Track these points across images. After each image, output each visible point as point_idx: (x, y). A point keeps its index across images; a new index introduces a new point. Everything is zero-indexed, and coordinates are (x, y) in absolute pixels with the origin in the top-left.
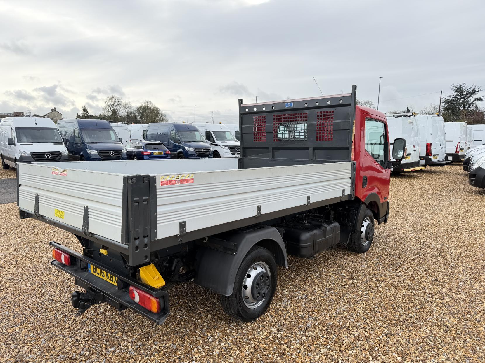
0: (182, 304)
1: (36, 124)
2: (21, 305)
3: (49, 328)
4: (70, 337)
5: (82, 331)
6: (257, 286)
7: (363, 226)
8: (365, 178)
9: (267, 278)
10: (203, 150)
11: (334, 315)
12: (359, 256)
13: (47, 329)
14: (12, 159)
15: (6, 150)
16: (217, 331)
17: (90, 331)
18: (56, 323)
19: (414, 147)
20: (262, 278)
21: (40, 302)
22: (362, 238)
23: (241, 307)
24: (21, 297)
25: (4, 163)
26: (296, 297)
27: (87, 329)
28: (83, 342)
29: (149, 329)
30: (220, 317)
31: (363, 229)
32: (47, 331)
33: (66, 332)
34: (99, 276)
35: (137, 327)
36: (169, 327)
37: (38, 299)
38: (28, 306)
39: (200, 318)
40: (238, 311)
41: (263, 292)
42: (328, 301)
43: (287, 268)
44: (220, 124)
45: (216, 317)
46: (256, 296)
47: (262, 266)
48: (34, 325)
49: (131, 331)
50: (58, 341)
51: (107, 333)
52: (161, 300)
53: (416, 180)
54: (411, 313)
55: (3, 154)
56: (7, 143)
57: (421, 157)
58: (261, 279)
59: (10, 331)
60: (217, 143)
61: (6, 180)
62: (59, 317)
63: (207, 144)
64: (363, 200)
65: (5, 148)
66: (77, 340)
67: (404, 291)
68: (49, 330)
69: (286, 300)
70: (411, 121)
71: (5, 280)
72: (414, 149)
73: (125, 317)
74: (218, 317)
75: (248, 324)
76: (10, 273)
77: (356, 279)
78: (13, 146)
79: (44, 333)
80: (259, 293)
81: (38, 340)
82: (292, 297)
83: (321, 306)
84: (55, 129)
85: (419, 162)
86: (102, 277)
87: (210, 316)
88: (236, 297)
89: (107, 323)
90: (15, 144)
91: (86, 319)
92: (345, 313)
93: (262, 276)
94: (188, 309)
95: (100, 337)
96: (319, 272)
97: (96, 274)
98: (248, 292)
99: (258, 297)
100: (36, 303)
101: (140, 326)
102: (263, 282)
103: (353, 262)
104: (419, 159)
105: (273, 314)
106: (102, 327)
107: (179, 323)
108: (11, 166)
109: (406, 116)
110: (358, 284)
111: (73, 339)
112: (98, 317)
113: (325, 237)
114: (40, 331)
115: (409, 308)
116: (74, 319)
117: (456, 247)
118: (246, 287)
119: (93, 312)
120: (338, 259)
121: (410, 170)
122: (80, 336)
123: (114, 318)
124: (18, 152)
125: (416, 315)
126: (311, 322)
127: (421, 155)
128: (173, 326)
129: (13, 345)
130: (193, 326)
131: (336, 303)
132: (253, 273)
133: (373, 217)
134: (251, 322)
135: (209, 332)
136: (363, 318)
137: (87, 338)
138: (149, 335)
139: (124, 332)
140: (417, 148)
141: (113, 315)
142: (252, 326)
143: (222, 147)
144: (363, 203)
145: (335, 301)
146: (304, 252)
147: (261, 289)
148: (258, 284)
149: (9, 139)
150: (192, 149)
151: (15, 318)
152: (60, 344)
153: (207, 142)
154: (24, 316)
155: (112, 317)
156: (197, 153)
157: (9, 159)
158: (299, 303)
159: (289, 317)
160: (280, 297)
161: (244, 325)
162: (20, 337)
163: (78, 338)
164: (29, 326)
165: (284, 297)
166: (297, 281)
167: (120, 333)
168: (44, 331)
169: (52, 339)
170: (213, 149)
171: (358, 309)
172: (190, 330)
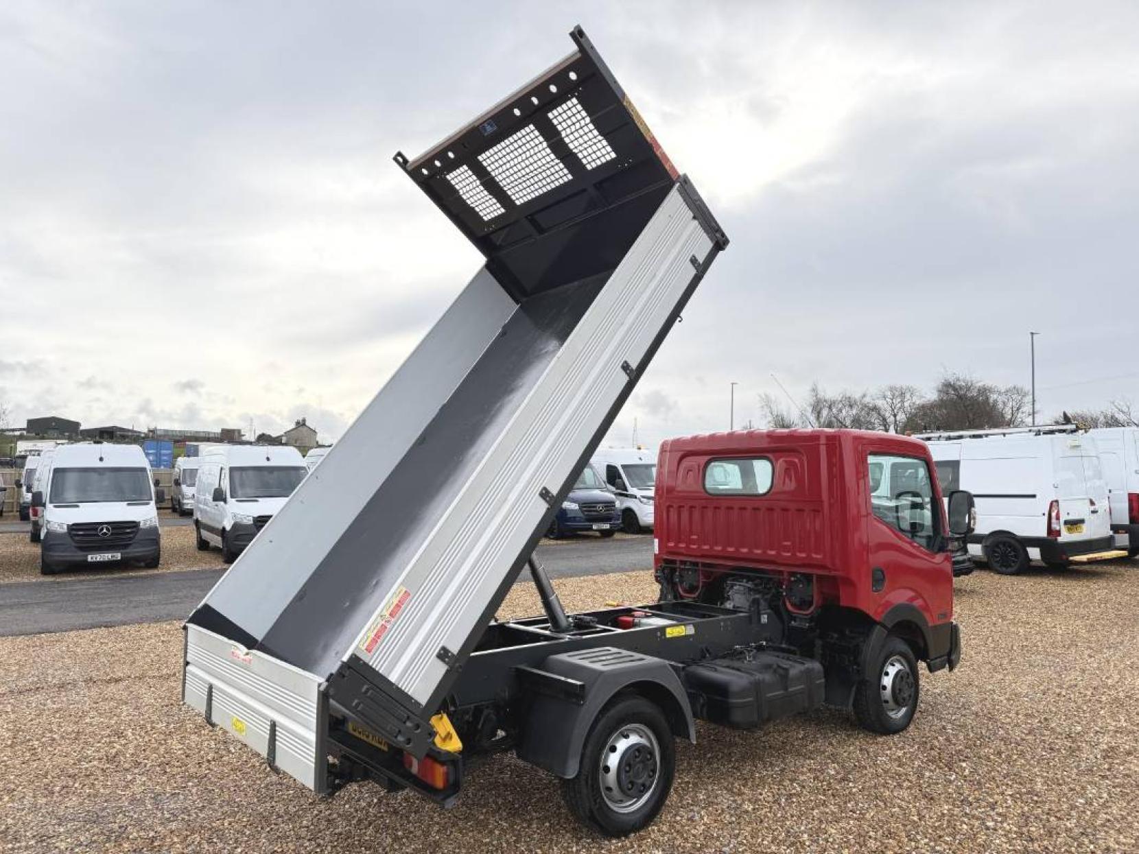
0: (502, 803)
1: (268, 459)
2: (232, 789)
3: (276, 824)
4: (309, 840)
5: (327, 833)
6: (628, 768)
7: (887, 674)
8: (880, 573)
9: (649, 757)
10: (600, 507)
11: (780, 838)
12: (880, 739)
13: (273, 826)
14: (218, 529)
15: (206, 512)
16: (555, 848)
17: (341, 834)
18: (286, 818)
19: (1092, 503)
20: (637, 754)
21: (262, 786)
22: (887, 702)
23: (596, 804)
24: (231, 778)
25: (201, 537)
26: (717, 804)
27: (337, 831)
28: (329, 848)
29: (437, 837)
30: (565, 828)
31: (887, 681)
32: (271, 829)
33: (303, 832)
34: (361, 736)
35: (418, 833)
36: (473, 837)
37: (258, 782)
38: (243, 791)
39: (528, 827)
40: (591, 811)
41: (640, 781)
42: (779, 815)
43: (695, 742)
44: (639, 449)
45: (558, 827)
46: (625, 787)
47: (642, 733)
48: (251, 818)
49: (407, 838)
50: (290, 844)
51: (367, 838)
52: (451, 768)
53: (1102, 583)
54: (940, 845)
55: (200, 519)
56: (210, 498)
57: (1116, 528)
58: (636, 757)
59: (214, 825)
60: (632, 490)
61: (203, 572)
62: (292, 810)
63: (608, 494)
64: (877, 619)
65: (205, 507)
66: (319, 845)
67: (946, 807)
68: (277, 827)
69: (696, 809)
70: (1077, 443)
71: (206, 749)
72: (1092, 508)
73: (401, 817)
74: (561, 826)
75: (614, 841)
76: (214, 738)
77: (854, 782)
78: (222, 503)
79: (268, 832)
80: (632, 783)
81: (258, 840)
82: (711, 804)
83: (761, 822)
84: (303, 468)
85: (1111, 538)
86: (364, 738)
87: (547, 824)
88: (587, 782)
89: (370, 824)
90: (225, 501)
91: (335, 816)
92: (806, 836)
93: (638, 750)
94: (510, 813)
95: (356, 843)
96: (782, 765)
97: (356, 734)
98: (611, 777)
99: (629, 789)
100: (256, 787)
101: (423, 831)
102: (639, 762)
103: (861, 750)
104: (1111, 533)
105: (665, 829)
106: (361, 830)
107: (491, 832)
108: (212, 544)
109: (1064, 431)
110: (854, 790)
111: (313, 843)
112: (355, 814)
113: (786, 689)
114: (262, 828)
115: (940, 837)
116: (317, 815)
117: (1116, 732)
118: (607, 769)
119: (347, 806)
120: (831, 744)
121: (1084, 558)
122: (324, 839)
123: (382, 817)
124: (230, 516)
125: (950, 849)
126: (732, 846)
127: (1117, 522)
128: (480, 835)
129: (220, 845)
130: (514, 838)
131: (795, 818)
132: (622, 745)
133: (911, 655)
134: (618, 837)
135: (540, 848)
136: (836, 846)
137: (336, 843)
138: (438, 846)
139: (396, 839)
140: (1102, 505)
141: (380, 812)
142: (620, 844)
143: (642, 499)
144: (878, 623)
145: (792, 816)
146: (737, 716)
147: (637, 775)
148: (629, 765)
149: (216, 490)
150: (575, 506)
151: (222, 807)
152: (292, 848)
153: (609, 491)
154: (236, 805)
155: (379, 815)
156: (586, 513)
157: (211, 529)
158: (720, 815)
159: (694, 835)
160: (688, 803)
161: (606, 842)
162: (230, 834)
163: (322, 842)
164: (245, 820)
165: (696, 802)
166: (731, 780)
167: (389, 840)
168: (268, 829)
169: (279, 840)
170: (620, 504)
171: (833, 831)
172: (507, 842)
